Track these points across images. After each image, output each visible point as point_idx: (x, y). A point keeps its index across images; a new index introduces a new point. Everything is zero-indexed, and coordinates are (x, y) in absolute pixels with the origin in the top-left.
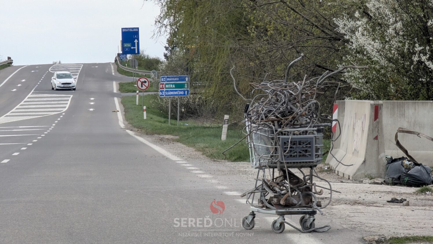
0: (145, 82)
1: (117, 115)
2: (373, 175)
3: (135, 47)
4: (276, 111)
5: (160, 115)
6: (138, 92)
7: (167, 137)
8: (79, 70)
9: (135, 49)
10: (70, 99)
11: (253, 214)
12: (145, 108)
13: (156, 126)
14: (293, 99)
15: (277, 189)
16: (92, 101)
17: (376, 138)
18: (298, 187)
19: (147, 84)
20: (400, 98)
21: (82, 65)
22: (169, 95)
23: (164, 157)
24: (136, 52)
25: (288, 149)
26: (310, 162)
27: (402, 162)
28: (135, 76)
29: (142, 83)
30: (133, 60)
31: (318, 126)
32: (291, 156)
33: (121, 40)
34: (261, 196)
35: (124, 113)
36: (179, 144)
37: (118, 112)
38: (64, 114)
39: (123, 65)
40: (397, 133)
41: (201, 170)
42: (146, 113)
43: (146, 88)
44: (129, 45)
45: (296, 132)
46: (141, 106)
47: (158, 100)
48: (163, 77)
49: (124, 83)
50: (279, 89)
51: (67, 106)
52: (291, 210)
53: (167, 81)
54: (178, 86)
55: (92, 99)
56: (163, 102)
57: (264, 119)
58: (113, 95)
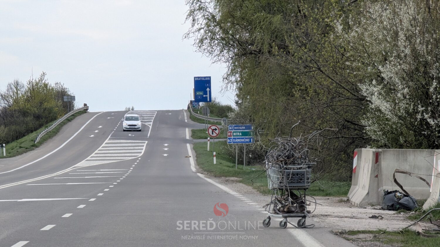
0: (216, 129)
1: (189, 160)
2: (374, 204)
3: (207, 95)
4: (283, 155)
5: (229, 160)
6: (209, 138)
7: (232, 178)
8: (153, 117)
9: (207, 97)
10: (145, 145)
11: (269, 218)
12: (215, 153)
13: (224, 170)
14: (294, 148)
15: (283, 202)
16: (166, 147)
17: (377, 176)
18: (296, 201)
19: (217, 132)
20: (408, 147)
21: (156, 112)
22: (236, 142)
23: (225, 192)
24: (208, 100)
25: (290, 178)
26: (303, 186)
27: (395, 194)
28: (206, 123)
29: (213, 130)
30: (205, 108)
31: (309, 165)
32: (292, 182)
33: (194, 88)
34: (274, 207)
35: (196, 158)
36: (241, 184)
37: (190, 158)
38: (140, 159)
39: (196, 113)
40: (394, 173)
41: (251, 200)
42: (216, 158)
43: (216, 135)
44: (201, 93)
45: (295, 168)
46: (211, 152)
47: (227, 146)
48: (231, 126)
49: (196, 130)
50: (286, 142)
51: (143, 151)
52: (292, 215)
53: (235, 129)
54: (244, 134)
55: (166, 145)
56: (232, 149)
57: (276, 160)
58: (186, 141)
